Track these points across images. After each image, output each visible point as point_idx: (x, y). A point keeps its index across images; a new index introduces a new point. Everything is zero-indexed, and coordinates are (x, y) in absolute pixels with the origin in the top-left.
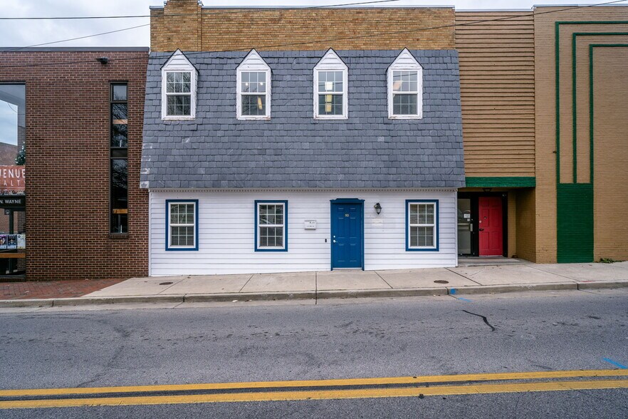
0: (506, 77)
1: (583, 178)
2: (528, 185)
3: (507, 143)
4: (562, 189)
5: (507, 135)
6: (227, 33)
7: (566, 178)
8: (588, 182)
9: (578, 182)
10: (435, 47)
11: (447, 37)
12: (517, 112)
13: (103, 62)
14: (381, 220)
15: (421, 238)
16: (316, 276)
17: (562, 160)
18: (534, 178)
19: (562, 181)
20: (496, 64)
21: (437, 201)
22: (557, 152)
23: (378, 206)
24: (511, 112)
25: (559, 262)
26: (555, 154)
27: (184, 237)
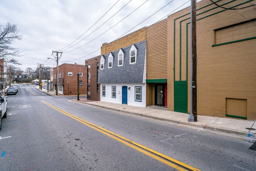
0: (159, 45)
1: (184, 79)
2: (165, 82)
3: (159, 67)
4: (176, 83)
5: (159, 64)
6: (109, 49)
7: (178, 79)
8: (186, 80)
9: (182, 80)
10: (141, 40)
11: (144, 36)
12: (162, 56)
13: (96, 59)
14: (130, 92)
15: (138, 98)
16: (118, 105)
17: (176, 72)
18: (167, 79)
19: (176, 80)
20: (156, 41)
21: (141, 87)
22: (174, 69)
23: (130, 88)
24: (160, 56)
25: (174, 111)
26: (173, 70)
27: (104, 94)
